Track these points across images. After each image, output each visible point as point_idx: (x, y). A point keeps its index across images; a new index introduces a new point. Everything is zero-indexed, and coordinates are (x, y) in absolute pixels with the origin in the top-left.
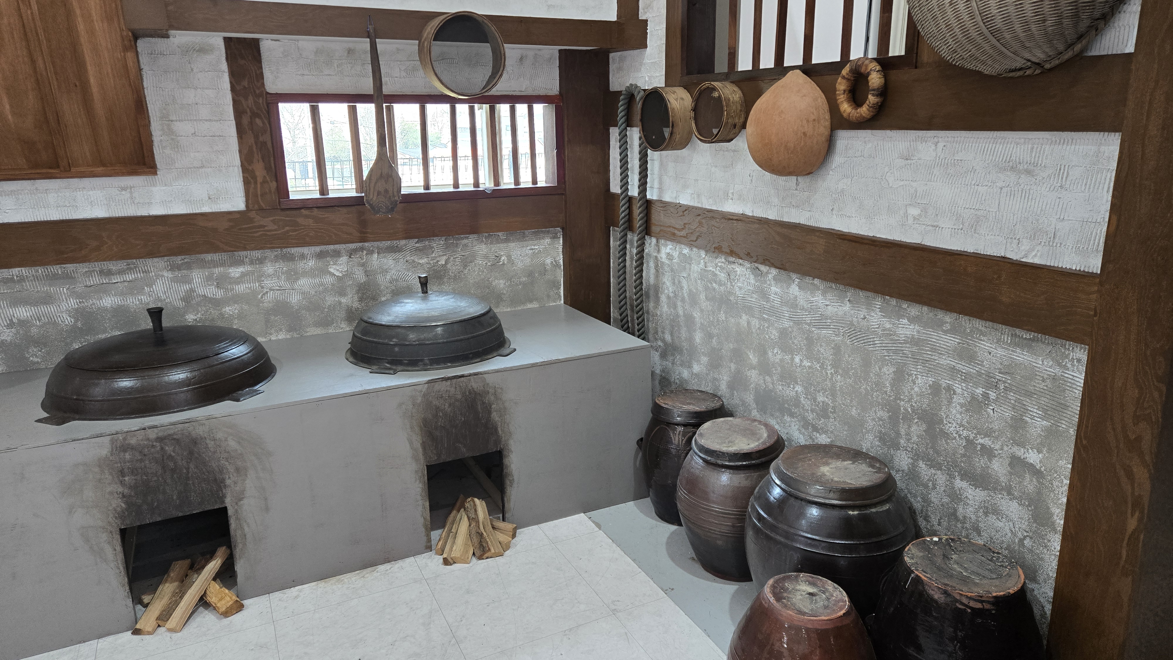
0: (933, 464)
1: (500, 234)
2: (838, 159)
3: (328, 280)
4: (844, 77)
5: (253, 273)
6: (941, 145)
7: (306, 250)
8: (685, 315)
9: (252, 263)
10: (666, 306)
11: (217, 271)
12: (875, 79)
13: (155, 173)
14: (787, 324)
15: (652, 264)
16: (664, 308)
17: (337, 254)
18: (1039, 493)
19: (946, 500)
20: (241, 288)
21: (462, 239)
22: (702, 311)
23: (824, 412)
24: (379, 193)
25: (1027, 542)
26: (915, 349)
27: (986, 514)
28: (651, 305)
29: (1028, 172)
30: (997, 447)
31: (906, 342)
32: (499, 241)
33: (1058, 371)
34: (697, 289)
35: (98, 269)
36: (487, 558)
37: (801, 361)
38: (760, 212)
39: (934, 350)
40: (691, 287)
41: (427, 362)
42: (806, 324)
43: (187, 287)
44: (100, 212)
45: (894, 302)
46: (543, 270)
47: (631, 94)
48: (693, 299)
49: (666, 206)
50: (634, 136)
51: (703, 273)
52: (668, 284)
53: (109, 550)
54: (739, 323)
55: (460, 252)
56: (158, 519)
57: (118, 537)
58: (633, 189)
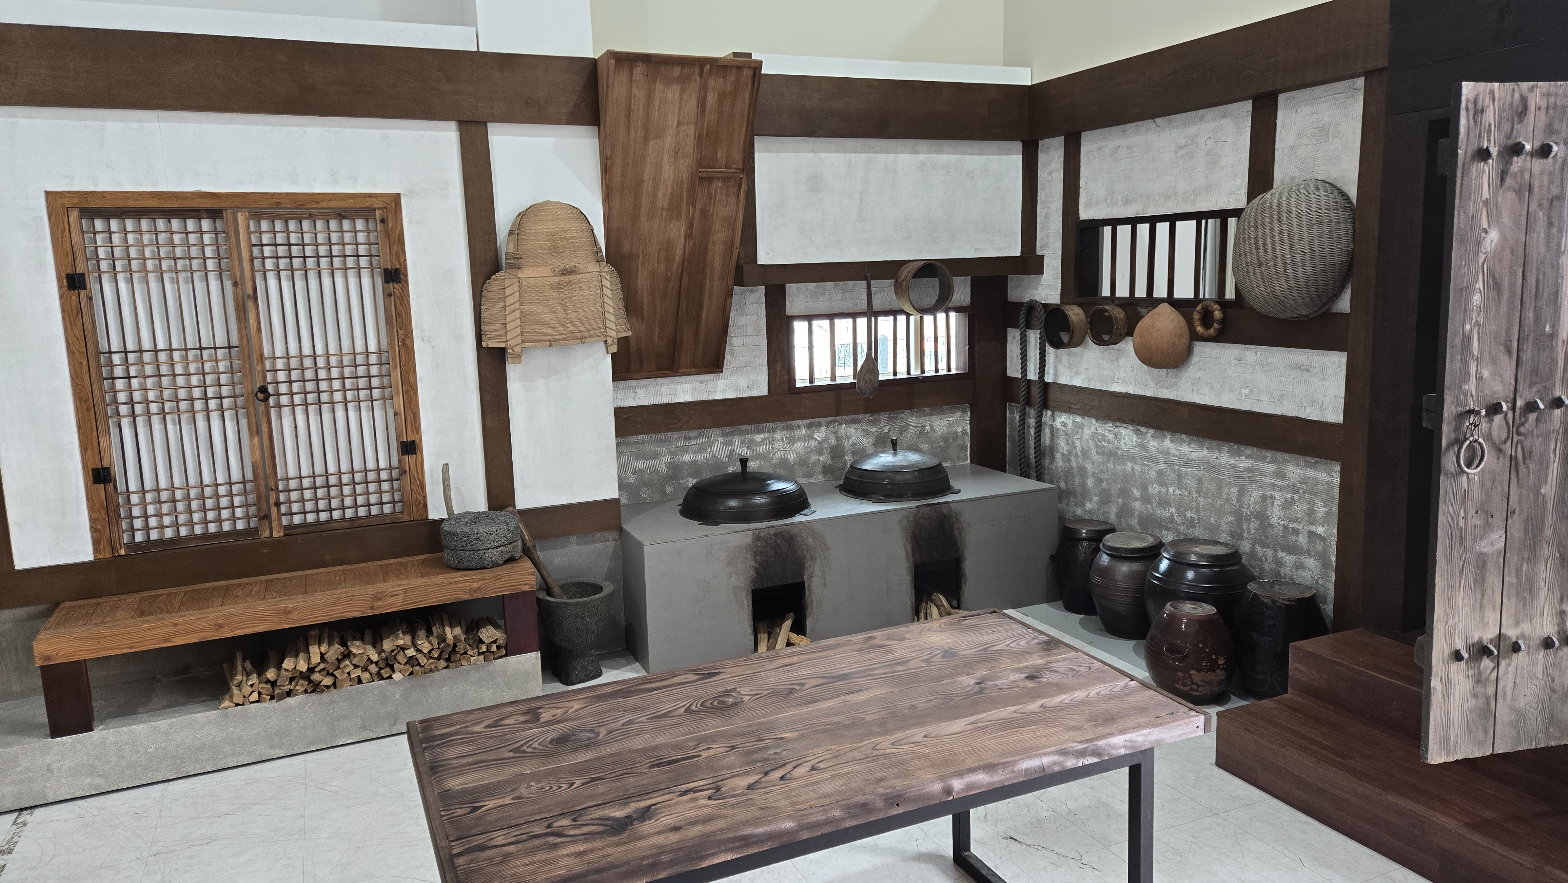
0: (1265, 545)
1: (926, 409)
2: (1195, 359)
3: (813, 443)
4: (1197, 311)
5: (768, 438)
6: (1259, 353)
7: (801, 422)
8: (1078, 467)
9: (768, 432)
11: (748, 437)
12: (1218, 314)
13: (722, 372)
14: (1162, 467)
15: (1047, 430)
16: (1060, 462)
17: (819, 425)
18: (1324, 550)
19: (1274, 566)
20: (761, 449)
21: (901, 413)
22: (1093, 462)
23: (1192, 523)
24: (866, 382)
25: (1320, 581)
26: (1250, 475)
27: (1297, 569)
28: (1047, 462)
29: (1307, 370)
30: (1301, 527)
31: (1245, 471)
32: (925, 415)
33: (1329, 479)
34: (1089, 447)
35: (684, 436)
37: (1174, 491)
38: (1139, 392)
39: (1262, 474)
40: (1084, 446)
41: (908, 495)
42: (1177, 465)
43: (730, 448)
44: (687, 398)
45: (1236, 447)
46: (955, 436)
47: (1032, 306)
48: (1086, 454)
49: (1062, 387)
50: (1034, 337)
51: (1094, 436)
52: (1063, 445)
53: (745, 602)
54: (1125, 469)
55: (898, 423)
56: (771, 586)
57: (751, 595)
58: (1032, 375)
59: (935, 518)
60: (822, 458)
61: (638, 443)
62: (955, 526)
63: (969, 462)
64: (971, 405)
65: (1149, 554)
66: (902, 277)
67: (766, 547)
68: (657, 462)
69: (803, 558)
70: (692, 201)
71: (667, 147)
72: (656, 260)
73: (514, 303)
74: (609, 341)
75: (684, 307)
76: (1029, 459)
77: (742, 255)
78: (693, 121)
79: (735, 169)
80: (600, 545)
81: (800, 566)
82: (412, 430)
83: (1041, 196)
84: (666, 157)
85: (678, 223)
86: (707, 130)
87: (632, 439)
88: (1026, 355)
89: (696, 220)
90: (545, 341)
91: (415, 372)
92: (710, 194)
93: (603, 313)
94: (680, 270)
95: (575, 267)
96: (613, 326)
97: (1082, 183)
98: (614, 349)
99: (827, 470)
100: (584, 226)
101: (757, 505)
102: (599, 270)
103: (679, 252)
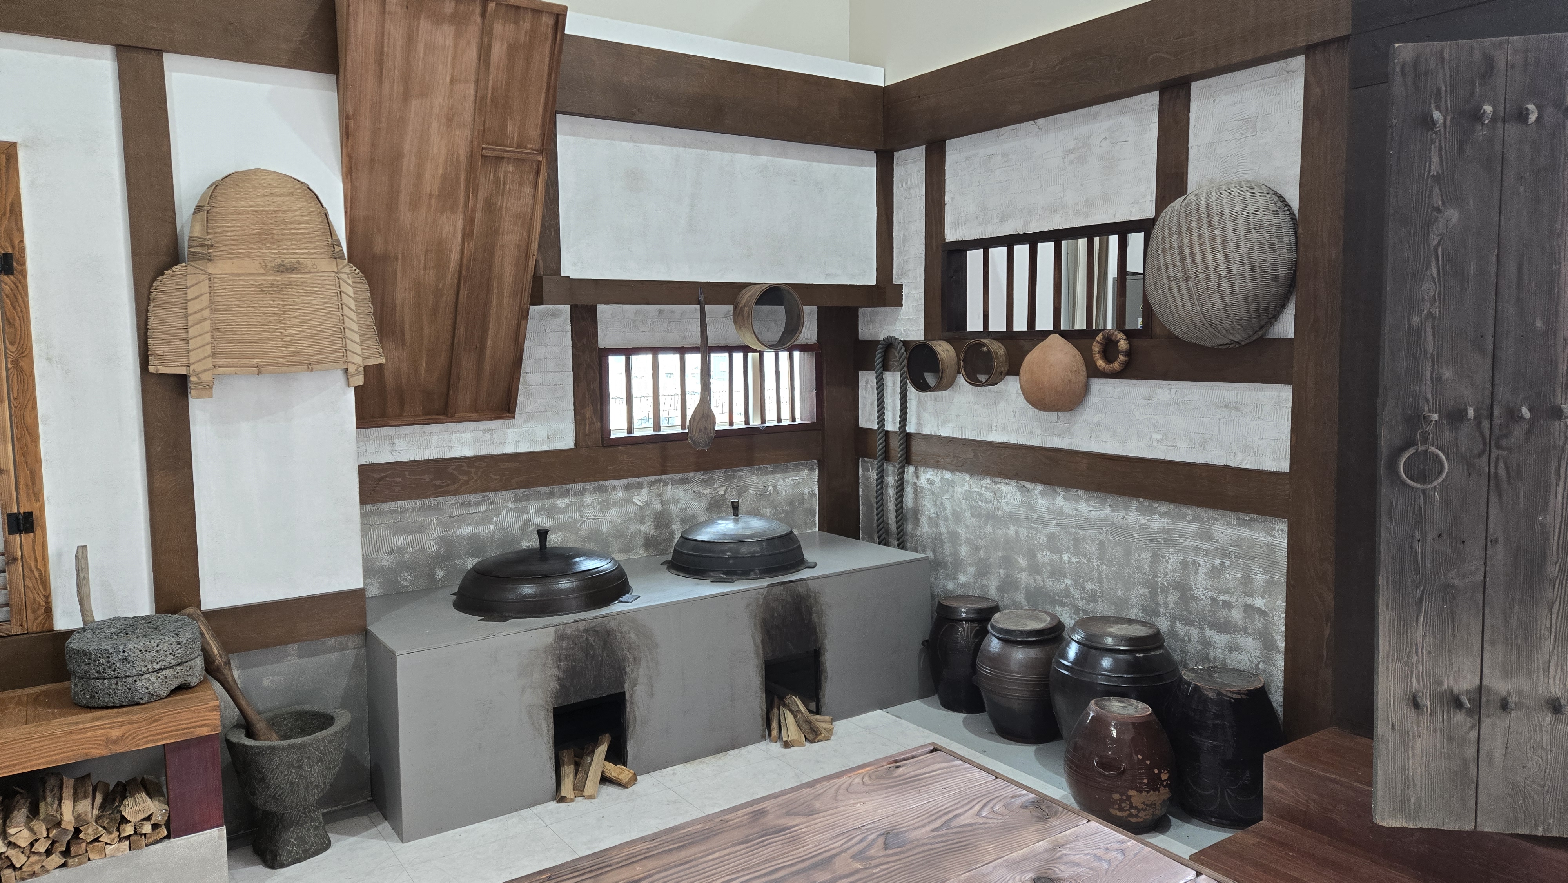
0: (1188, 622)
1: (768, 466)
2: (1092, 399)
3: (632, 509)
4: (1098, 342)
5: (575, 503)
6: (1173, 391)
7: (616, 483)
8: (948, 533)
9: (575, 495)
10: (927, 526)
11: (548, 502)
12: (1123, 344)
13: (514, 417)
14: (1054, 529)
15: (910, 490)
16: (925, 528)
17: (640, 486)
18: (1265, 627)
19: (1199, 648)
20: (566, 518)
21: (739, 471)
22: (967, 527)
23: (1093, 597)
24: (700, 431)
25: (1261, 666)
26: (1166, 537)
27: (1230, 652)
28: (910, 527)
29: (1236, 409)
30: (1234, 600)
31: (1158, 532)
32: (768, 473)
33: (1269, 539)
34: (962, 508)
35: (460, 501)
36: (818, 741)
37: (1069, 558)
38: (1023, 440)
39: (1181, 536)
40: (955, 507)
41: (757, 571)
42: (1072, 527)
43: (524, 517)
44: (467, 452)
45: (1147, 503)
46: (802, 499)
47: (890, 344)
48: (958, 517)
49: (928, 438)
50: (893, 380)
51: (968, 495)
52: (929, 506)
53: (544, 726)
54: (1007, 534)
55: (736, 483)
56: (580, 700)
57: (552, 715)
58: (892, 425)
59: (789, 600)
60: (643, 528)
61: (396, 512)
62: (814, 609)
63: (817, 529)
64: (819, 461)
65: (1049, 637)
66: (743, 302)
67: (573, 648)
68: (424, 537)
69: (624, 660)
70: (472, 187)
71: (436, 110)
72: (422, 265)
73: (201, 310)
74: (352, 369)
75: (461, 331)
76: (888, 524)
77: (541, 265)
78: (473, 78)
79: (532, 149)
80: (334, 657)
81: (619, 672)
82: (28, 495)
83: (898, 216)
84: (435, 125)
85: (453, 217)
86: (492, 93)
87: (388, 506)
88: (883, 401)
89: (479, 214)
90: (252, 366)
91: (34, 408)
92: (497, 181)
93: (343, 330)
94: (456, 281)
95: (298, 262)
96: (358, 349)
97: (947, 199)
98: (360, 381)
99: (649, 543)
100: (313, 207)
101: (561, 591)
102: (335, 270)
103: (455, 256)
